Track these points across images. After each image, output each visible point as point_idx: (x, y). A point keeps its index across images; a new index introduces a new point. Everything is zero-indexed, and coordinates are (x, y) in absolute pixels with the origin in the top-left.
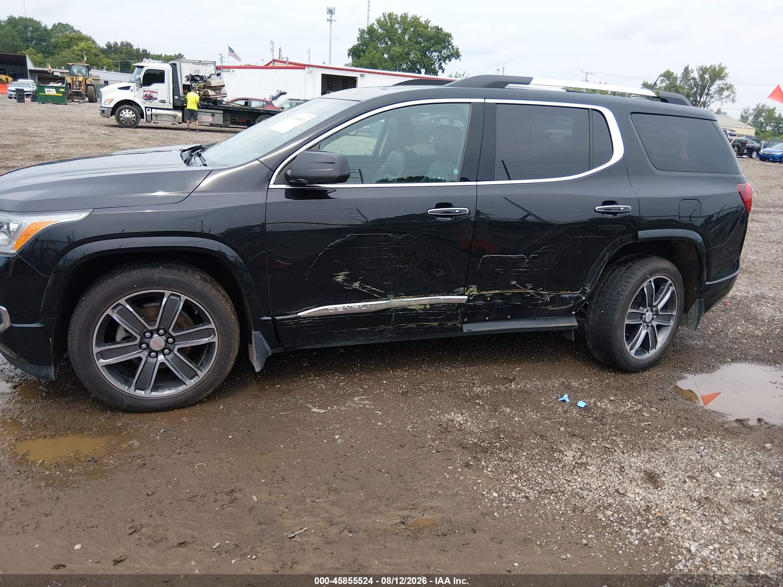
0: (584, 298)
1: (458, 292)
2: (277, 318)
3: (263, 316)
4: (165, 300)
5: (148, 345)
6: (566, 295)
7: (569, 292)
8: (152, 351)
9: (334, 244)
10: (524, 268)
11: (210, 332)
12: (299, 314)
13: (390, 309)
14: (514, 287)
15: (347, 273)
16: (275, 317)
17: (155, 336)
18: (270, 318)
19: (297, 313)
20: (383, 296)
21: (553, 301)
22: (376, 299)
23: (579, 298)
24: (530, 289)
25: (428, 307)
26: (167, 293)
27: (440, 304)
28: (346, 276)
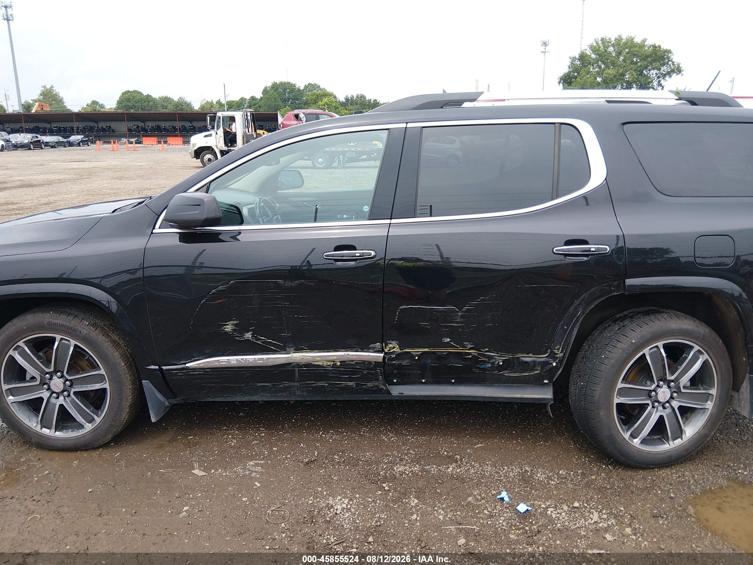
0: (554, 364)
1: (374, 348)
2: (164, 368)
3: (150, 365)
4: (56, 344)
5: (49, 386)
6: (528, 358)
7: (531, 355)
8: (54, 392)
9: (217, 291)
10: (457, 323)
11: (100, 378)
12: (187, 365)
13: (291, 363)
14: (448, 345)
15: (235, 322)
16: (162, 367)
17: (55, 377)
18: (157, 367)
19: (185, 364)
20: (282, 349)
21: (508, 365)
22: (274, 352)
23: (546, 363)
24: (470, 349)
25: (339, 364)
26: (58, 337)
27: (353, 361)
28: (235, 325)
